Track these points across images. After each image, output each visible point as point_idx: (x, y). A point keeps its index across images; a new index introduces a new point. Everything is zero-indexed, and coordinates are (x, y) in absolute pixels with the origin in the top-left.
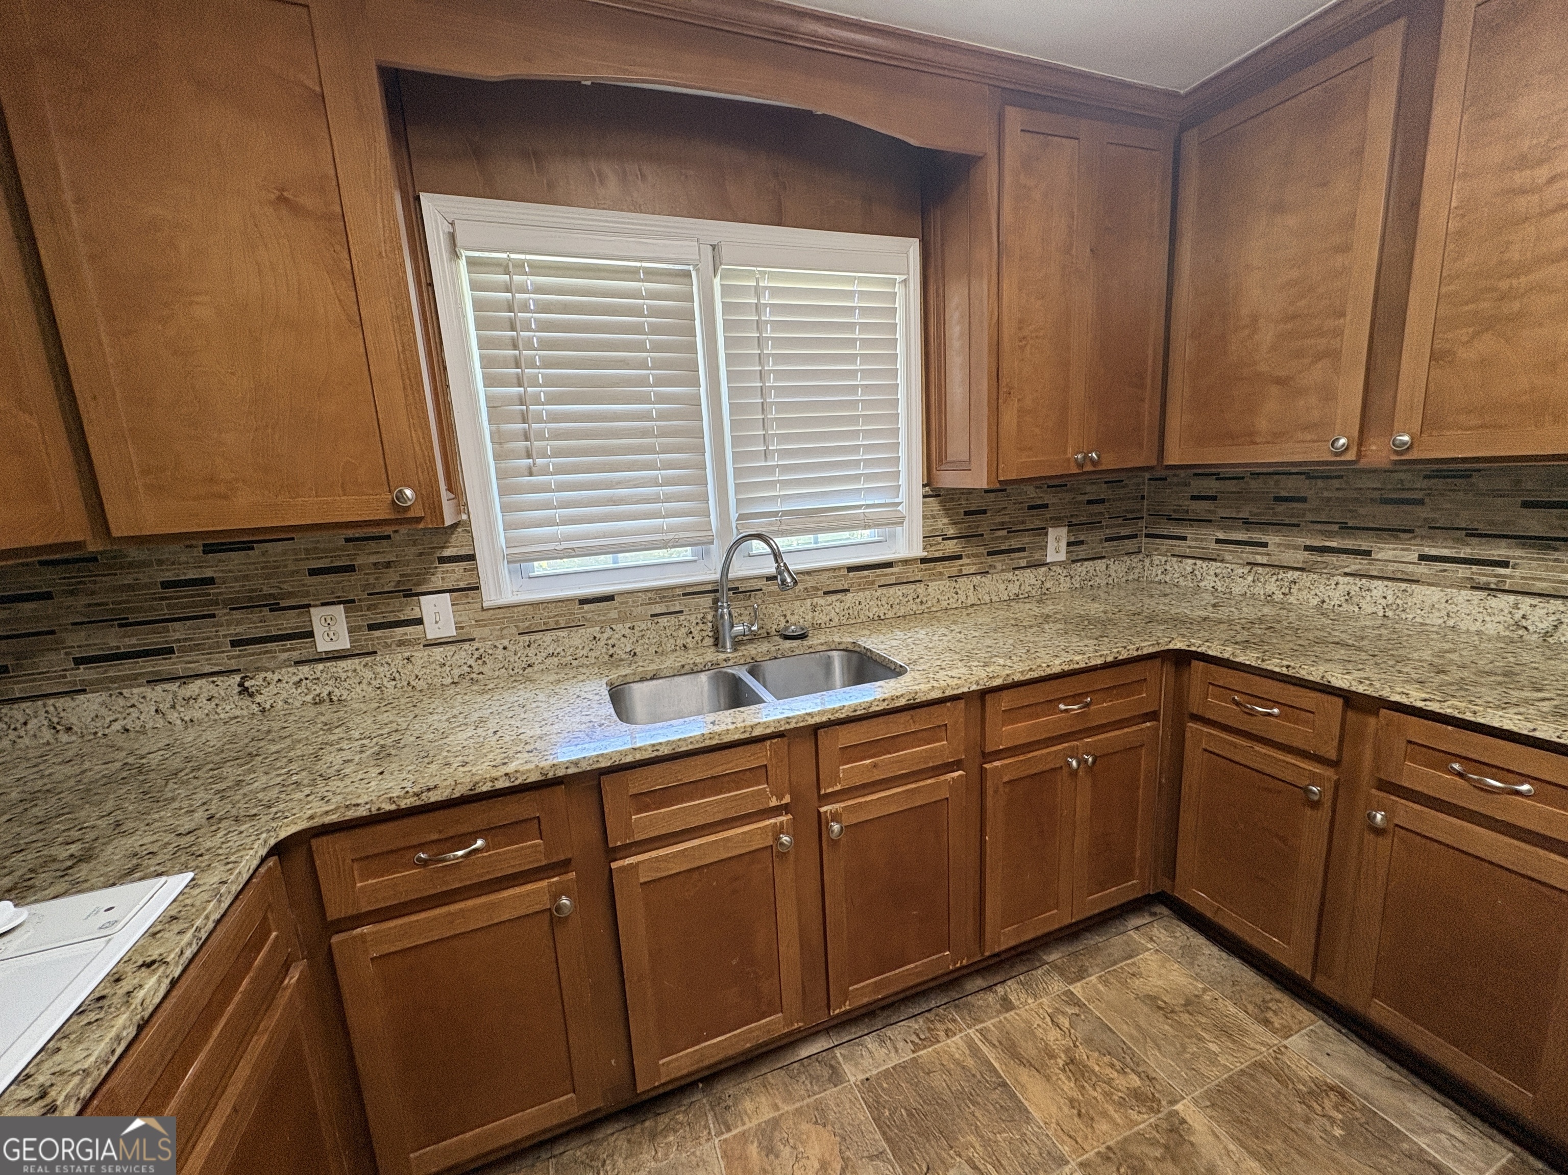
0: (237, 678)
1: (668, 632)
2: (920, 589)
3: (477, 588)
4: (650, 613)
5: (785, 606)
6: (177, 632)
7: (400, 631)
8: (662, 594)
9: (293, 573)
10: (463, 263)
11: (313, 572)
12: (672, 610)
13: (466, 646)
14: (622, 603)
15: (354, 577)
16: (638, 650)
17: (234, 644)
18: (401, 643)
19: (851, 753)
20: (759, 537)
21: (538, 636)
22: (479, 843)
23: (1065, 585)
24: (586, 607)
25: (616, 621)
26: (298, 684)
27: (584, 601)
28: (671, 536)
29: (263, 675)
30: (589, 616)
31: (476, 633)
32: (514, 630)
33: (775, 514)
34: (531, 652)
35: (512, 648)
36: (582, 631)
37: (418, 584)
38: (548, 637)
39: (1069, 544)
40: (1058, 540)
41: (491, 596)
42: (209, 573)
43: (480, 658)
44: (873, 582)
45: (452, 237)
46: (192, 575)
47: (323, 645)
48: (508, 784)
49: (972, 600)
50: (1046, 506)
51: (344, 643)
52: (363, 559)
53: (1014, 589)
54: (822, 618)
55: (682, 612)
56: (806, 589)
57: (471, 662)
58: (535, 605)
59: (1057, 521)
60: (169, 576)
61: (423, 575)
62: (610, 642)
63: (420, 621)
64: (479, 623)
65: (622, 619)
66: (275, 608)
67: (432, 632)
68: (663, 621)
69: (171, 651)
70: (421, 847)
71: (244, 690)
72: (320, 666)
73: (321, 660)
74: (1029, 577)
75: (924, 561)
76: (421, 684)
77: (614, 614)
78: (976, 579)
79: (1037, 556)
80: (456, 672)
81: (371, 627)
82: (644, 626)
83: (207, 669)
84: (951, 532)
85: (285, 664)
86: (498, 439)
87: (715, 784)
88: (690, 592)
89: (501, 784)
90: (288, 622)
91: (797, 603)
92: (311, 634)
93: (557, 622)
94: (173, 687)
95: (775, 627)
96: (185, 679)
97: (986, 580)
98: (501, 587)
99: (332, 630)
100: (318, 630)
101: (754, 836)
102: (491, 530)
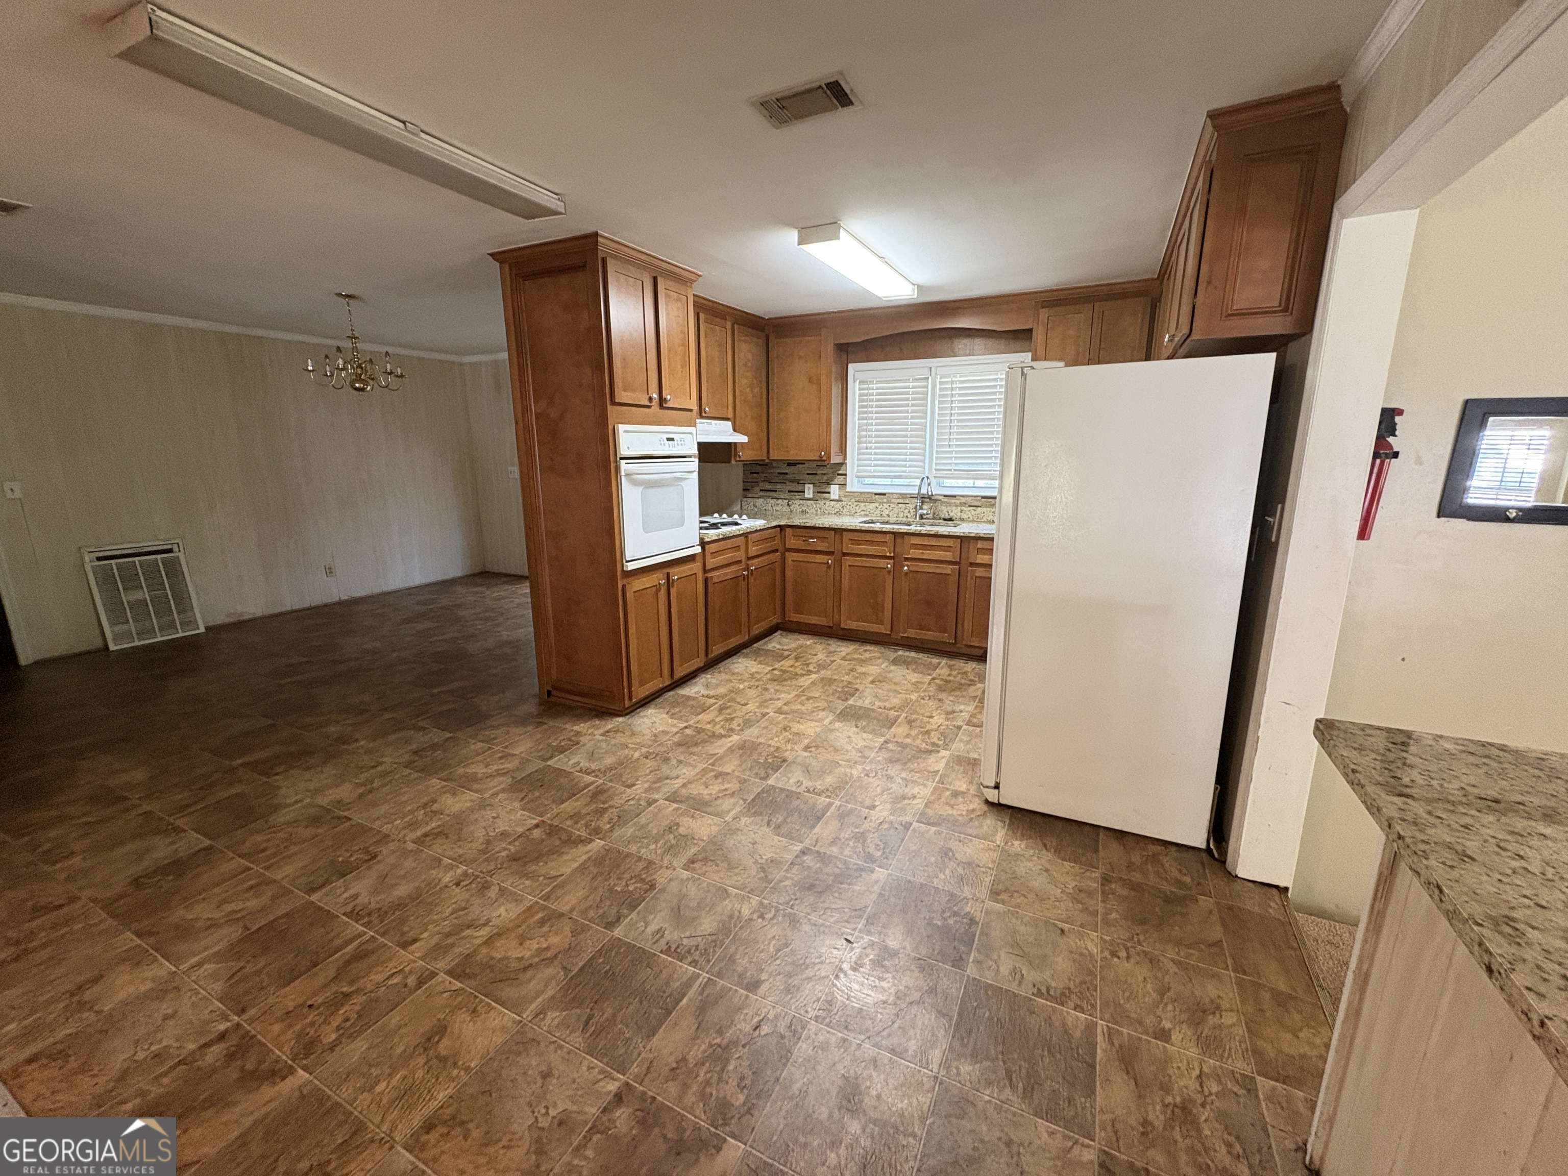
0: (790, 500)
1: (902, 510)
3: (846, 485)
4: (897, 502)
5: (949, 508)
6: (779, 486)
7: (824, 494)
8: (903, 496)
9: (804, 474)
10: (857, 383)
11: (808, 474)
12: (905, 502)
13: (841, 501)
14: (888, 497)
15: (816, 476)
16: (890, 514)
17: (789, 491)
18: (825, 499)
19: (915, 546)
21: (860, 503)
24: (876, 496)
26: (802, 504)
27: (876, 494)
28: (908, 474)
29: (794, 500)
30: (877, 499)
31: (844, 499)
32: (857, 498)
33: (951, 470)
34: (857, 508)
35: (852, 506)
36: (873, 504)
37: (831, 481)
38: (863, 504)
41: (849, 488)
42: (787, 471)
43: (843, 507)
45: (856, 375)
46: (783, 471)
47: (807, 496)
48: (822, 526)
51: (811, 496)
52: (819, 472)
55: (908, 504)
56: (961, 503)
57: (840, 508)
58: (861, 493)
60: (779, 471)
61: (832, 479)
62: (882, 510)
63: (829, 493)
64: (845, 496)
65: (887, 503)
66: (798, 483)
67: (832, 497)
68: (900, 506)
69: (776, 491)
70: (806, 537)
71: (791, 503)
72: (807, 500)
73: (808, 498)
76: (827, 512)
77: (885, 500)
80: (836, 510)
81: (818, 492)
82: (893, 506)
83: (782, 497)
85: (798, 499)
86: (859, 437)
87: (872, 543)
88: (910, 496)
89: (820, 526)
90: (800, 488)
91: (955, 507)
92: (804, 492)
93: (867, 498)
94: (775, 500)
95: (943, 516)
96: (778, 499)
98: (853, 485)
99: (809, 492)
100: (806, 491)
101: (882, 563)
102: (853, 466)
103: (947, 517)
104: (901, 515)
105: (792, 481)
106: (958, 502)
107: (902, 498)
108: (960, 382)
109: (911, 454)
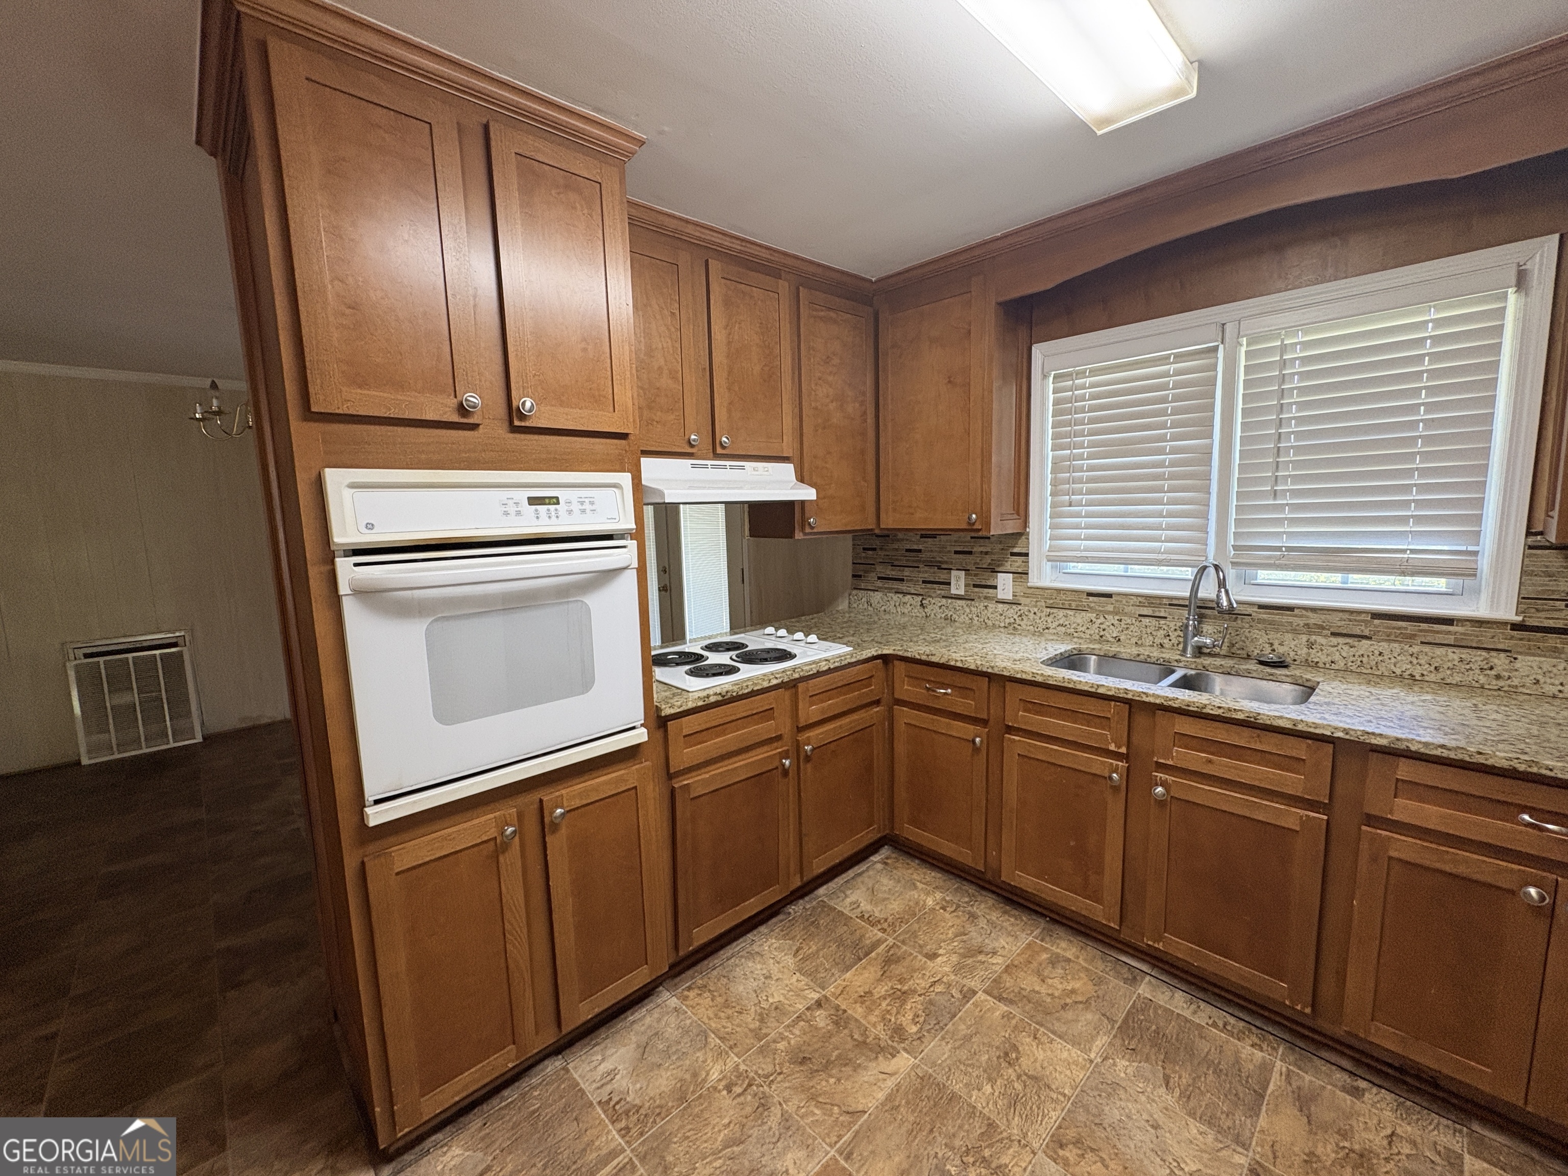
0: (921, 598)
1: (1149, 631)
2: (1500, 661)
3: (1027, 574)
4: (1138, 613)
5: (1272, 635)
6: (907, 572)
7: (986, 590)
8: (1152, 600)
9: (949, 552)
10: (1051, 378)
11: (956, 552)
12: (1157, 614)
13: (1014, 607)
14: (1117, 601)
15: (971, 557)
16: (1122, 638)
17: (924, 582)
18: (986, 598)
19: (1187, 741)
21: (1055, 611)
22: (949, 691)
24: (1091, 598)
25: (1109, 613)
26: (940, 607)
27: (1090, 594)
28: (1164, 556)
29: (929, 599)
30: (1092, 605)
31: (1023, 600)
32: (1044, 604)
33: (1279, 549)
34: (1050, 619)
35: (1039, 614)
36: (1084, 613)
37: (999, 566)
38: (1061, 613)
41: (1034, 580)
42: (920, 547)
43: (1020, 616)
44: (1413, 636)
45: (1043, 364)
46: (915, 547)
47: (954, 591)
48: (961, 665)
51: (962, 592)
52: (976, 549)
55: (1166, 618)
56: (1307, 625)
57: (1016, 617)
58: (1059, 591)
60: (908, 547)
61: (1000, 562)
62: (1103, 627)
63: (995, 587)
64: (1026, 595)
65: (1115, 613)
66: (939, 568)
67: (1001, 595)
68: (1146, 621)
69: (903, 580)
70: (929, 681)
71: (922, 605)
72: (950, 601)
73: (952, 598)
75: (1517, 627)
76: (990, 623)
77: (1110, 608)
80: (1007, 621)
81: (975, 586)
82: (1129, 621)
83: (913, 591)
85: (938, 596)
86: (1055, 483)
87: (1072, 715)
88: (1174, 603)
89: (959, 664)
90: (942, 576)
91: (1289, 636)
92: (949, 584)
93: (1070, 605)
94: (901, 596)
95: (1256, 652)
96: (905, 594)
98: (1040, 576)
99: (958, 583)
100: (953, 582)
101: (1098, 764)
102: (1041, 539)
103: (1272, 657)
105: (930, 564)
106: (1300, 622)
107: (1151, 605)
108: (1306, 345)
109: (1170, 515)
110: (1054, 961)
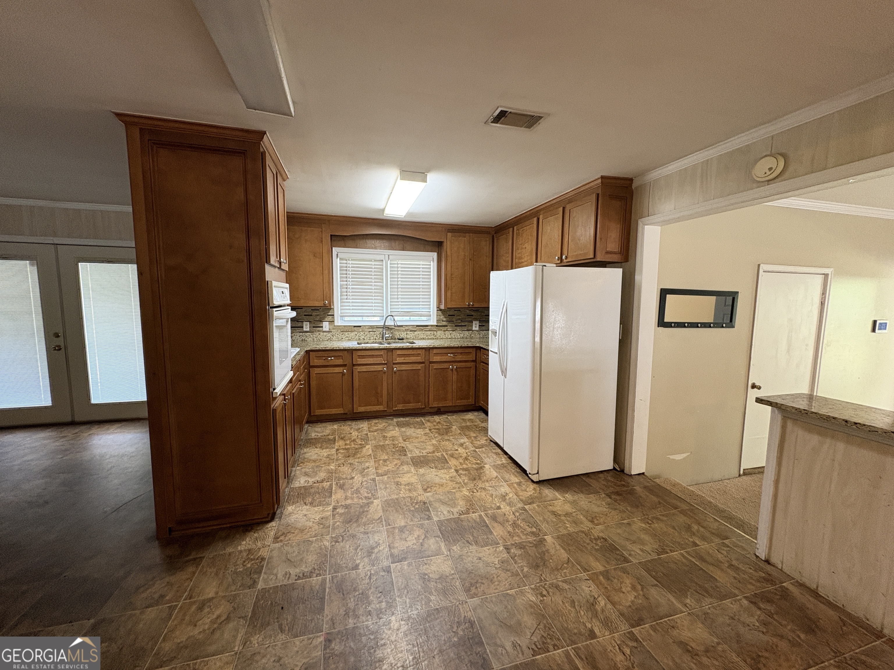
1: (372, 335)
2: (435, 332)
3: (334, 321)
4: (368, 331)
5: (400, 333)
7: (318, 328)
8: (372, 327)
9: (302, 315)
10: (339, 259)
11: (305, 315)
12: (373, 330)
14: (363, 328)
15: (311, 317)
16: (365, 338)
18: (318, 331)
19: (400, 356)
20: (392, 316)
22: (334, 358)
23: (478, 336)
26: (300, 336)
27: (355, 327)
28: (375, 314)
29: (295, 334)
30: (355, 330)
31: (332, 331)
32: (340, 331)
33: (399, 312)
34: (343, 336)
35: (339, 334)
36: (353, 333)
37: (323, 320)
38: (347, 333)
39: (479, 326)
40: (476, 324)
41: (336, 324)
43: (333, 336)
44: (423, 330)
45: (337, 255)
47: (305, 330)
49: (449, 337)
50: (472, 315)
51: (308, 330)
52: (313, 314)
53: (462, 335)
54: (408, 337)
55: (376, 331)
57: (331, 336)
58: (345, 326)
59: (476, 319)
61: (324, 318)
62: (359, 336)
63: (322, 327)
64: (333, 329)
65: (362, 331)
66: (298, 321)
67: (324, 329)
68: (371, 333)
70: (324, 357)
72: (304, 334)
73: (304, 332)
74: (467, 333)
75: (437, 326)
76: (321, 339)
77: (361, 330)
78: (451, 332)
79: (470, 328)
80: (328, 338)
81: (314, 327)
84: (445, 319)
85: (298, 332)
86: (341, 292)
87: (372, 356)
88: (378, 327)
89: (338, 348)
90: (299, 324)
91: (402, 332)
93: (349, 330)
95: (397, 337)
97: (454, 332)
98: (338, 322)
100: (304, 326)
101: (379, 368)
102: (338, 310)
103: (401, 338)
104: (372, 338)
106: (404, 329)
107: (372, 328)
108: (401, 264)
109: (375, 303)
110: (376, 423)
